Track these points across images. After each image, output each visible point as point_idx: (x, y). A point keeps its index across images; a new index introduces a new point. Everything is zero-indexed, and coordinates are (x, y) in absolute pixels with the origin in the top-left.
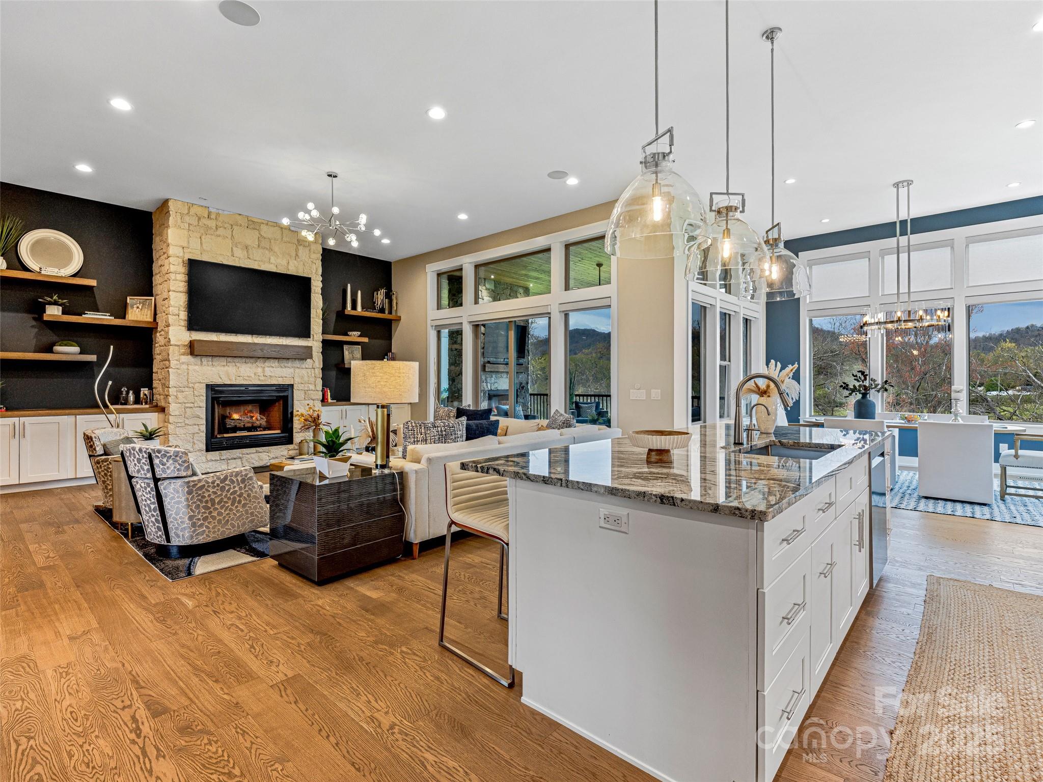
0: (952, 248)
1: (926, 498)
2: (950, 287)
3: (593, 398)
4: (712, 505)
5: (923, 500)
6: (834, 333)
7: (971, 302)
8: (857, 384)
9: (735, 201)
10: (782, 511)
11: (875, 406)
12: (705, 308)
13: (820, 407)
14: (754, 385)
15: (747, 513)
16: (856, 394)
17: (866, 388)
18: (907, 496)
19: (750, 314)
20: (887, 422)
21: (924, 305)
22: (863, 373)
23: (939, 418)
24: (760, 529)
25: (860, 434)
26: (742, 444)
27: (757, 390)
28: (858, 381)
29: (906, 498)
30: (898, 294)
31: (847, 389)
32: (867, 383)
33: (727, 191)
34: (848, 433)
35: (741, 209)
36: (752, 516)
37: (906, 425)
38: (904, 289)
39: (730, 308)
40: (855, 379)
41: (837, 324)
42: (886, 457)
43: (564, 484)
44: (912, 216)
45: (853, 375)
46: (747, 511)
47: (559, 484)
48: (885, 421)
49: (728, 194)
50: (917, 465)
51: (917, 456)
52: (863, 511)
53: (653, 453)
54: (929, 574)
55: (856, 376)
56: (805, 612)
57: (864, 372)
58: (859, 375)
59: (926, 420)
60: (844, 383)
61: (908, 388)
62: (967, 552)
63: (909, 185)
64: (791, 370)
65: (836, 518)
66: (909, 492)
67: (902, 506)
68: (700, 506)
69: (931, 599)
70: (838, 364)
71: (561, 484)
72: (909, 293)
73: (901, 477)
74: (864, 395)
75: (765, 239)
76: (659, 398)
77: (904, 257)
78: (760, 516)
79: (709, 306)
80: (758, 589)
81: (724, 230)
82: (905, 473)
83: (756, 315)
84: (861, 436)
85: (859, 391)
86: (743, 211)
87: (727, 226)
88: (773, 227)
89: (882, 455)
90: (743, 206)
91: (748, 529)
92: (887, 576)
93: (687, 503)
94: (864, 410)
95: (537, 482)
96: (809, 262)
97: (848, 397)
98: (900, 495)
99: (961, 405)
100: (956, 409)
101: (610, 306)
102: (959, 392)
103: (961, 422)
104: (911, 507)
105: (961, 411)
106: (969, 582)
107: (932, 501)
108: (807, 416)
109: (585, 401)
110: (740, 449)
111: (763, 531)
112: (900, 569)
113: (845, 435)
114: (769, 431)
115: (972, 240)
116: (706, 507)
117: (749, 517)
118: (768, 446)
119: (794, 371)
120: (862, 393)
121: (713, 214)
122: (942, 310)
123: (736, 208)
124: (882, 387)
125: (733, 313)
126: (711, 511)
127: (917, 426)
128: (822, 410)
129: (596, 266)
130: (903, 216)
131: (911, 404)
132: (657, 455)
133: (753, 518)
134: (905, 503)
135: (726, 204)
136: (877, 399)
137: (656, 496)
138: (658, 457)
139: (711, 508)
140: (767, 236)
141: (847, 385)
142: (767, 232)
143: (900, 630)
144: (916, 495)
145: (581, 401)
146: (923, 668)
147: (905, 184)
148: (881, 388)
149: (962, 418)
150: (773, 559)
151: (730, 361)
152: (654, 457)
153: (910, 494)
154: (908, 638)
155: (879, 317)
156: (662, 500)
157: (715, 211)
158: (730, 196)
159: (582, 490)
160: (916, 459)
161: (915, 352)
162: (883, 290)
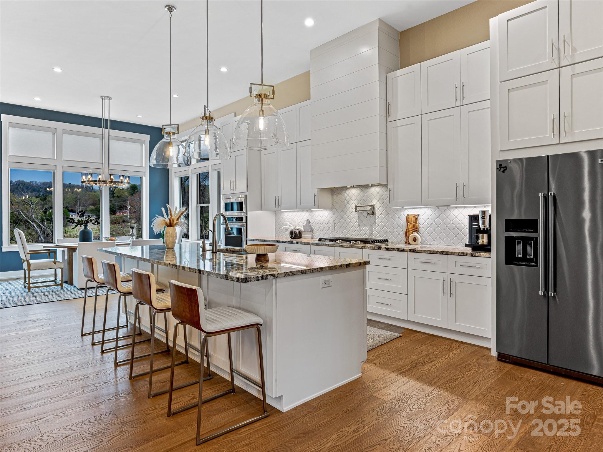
43: (311, 272)
47: (309, 272)
71: (310, 271)
95: (298, 274)
96: (10, 124)
137: (345, 265)
156: (346, 266)
159: (319, 271)
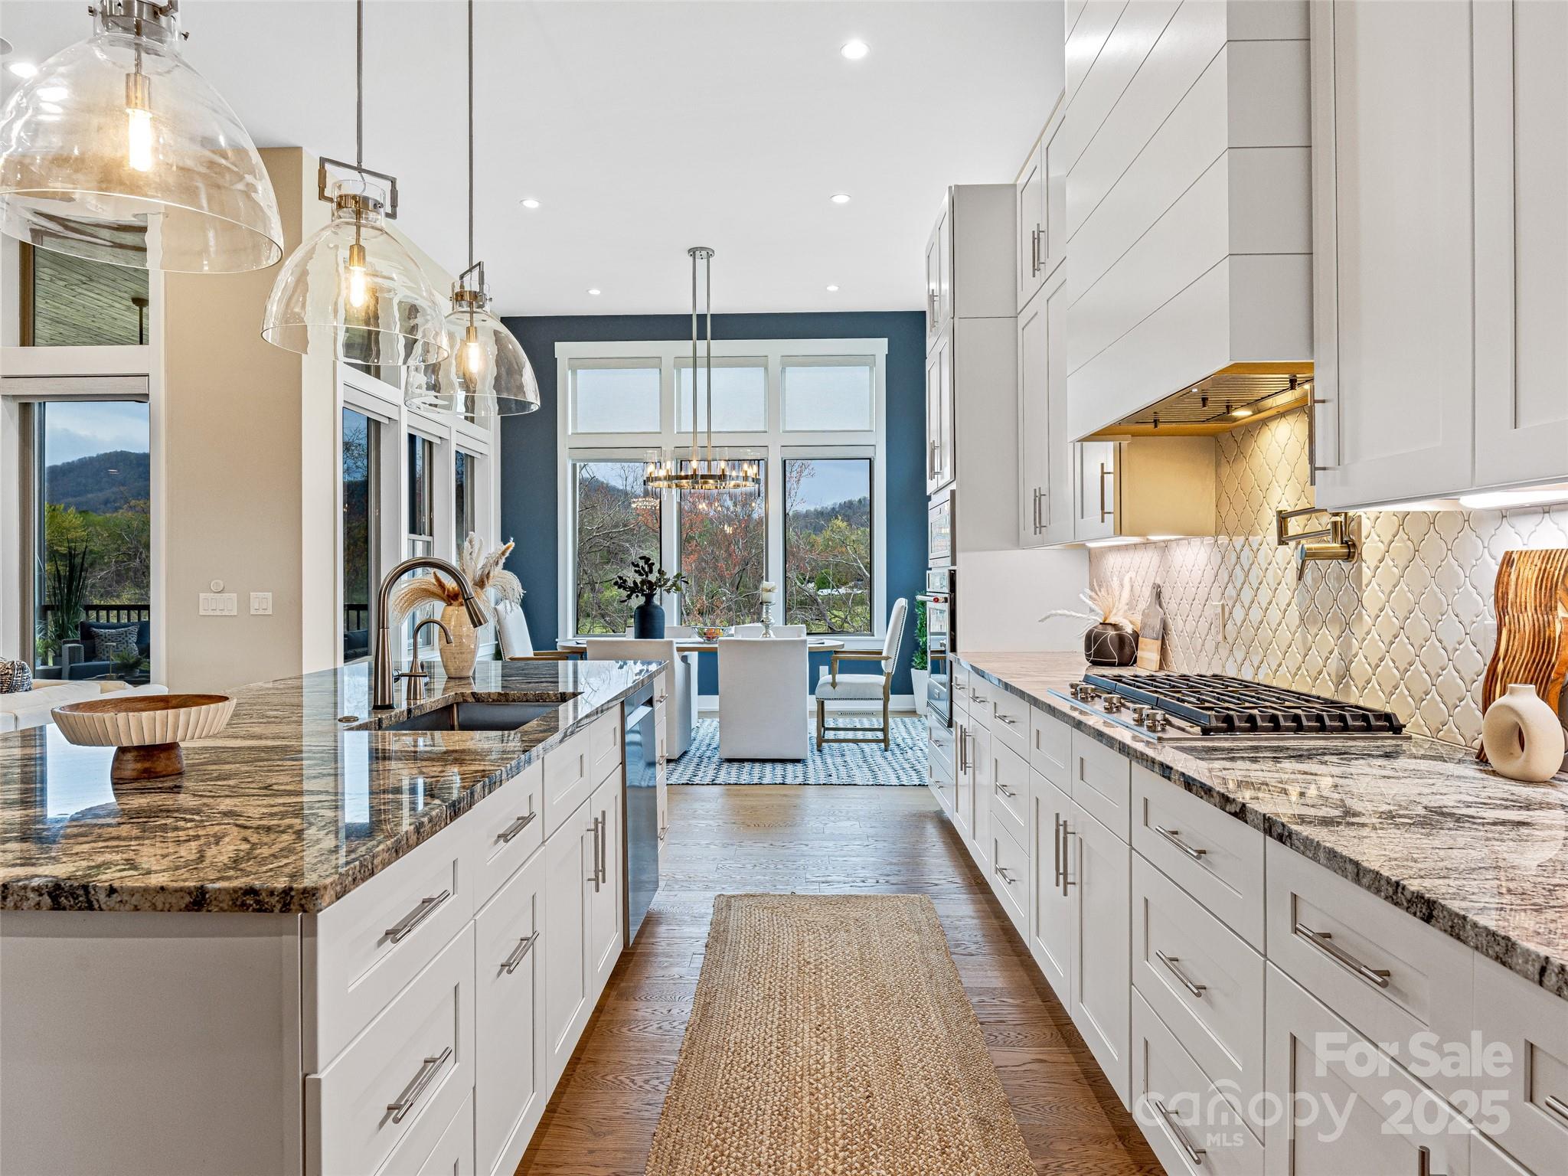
0: (766, 369)
1: (730, 761)
2: (763, 430)
3: (124, 614)
4: (189, 892)
5: (726, 765)
6: (626, 494)
7: (789, 454)
8: (639, 579)
9: (377, 190)
10: (372, 874)
11: (663, 616)
12: (378, 424)
13: (607, 619)
14: (434, 581)
15: (274, 900)
16: (637, 596)
17: (652, 586)
18: (706, 760)
19: (471, 446)
20: (678, 641)
21: (728, 454)
22: (647, 560)
23: (748, 631)
24: (310, 931)
25: (643, 664)
26: (390, 707)
27: (438, 590)
28: (641, 574)
29: (703, 765)
30: (695, 432)
31: (625, 589)
32: (653, 578)
33: (359, 162)
34: (625, 664)
35: (389, 210)
36: (285, 905)
37: (705, 646)
38: (702, 426)
39: (427, 429)
40: (636, 571)
41: (630, 479)
42: (657, 706)
44: (713, 311)
45: (633, 563)
46: (272, 893)
48: (675, 640)
49: (359, 169)
50: (717, 708)
51: (717, 693)
52: (604, 813)
53: (129, 756)
54: (719, 893)
55: (637, 566)
56: (457, 1064)
57: (649, 559)
58: (642, 563)
59: (732, 635)
60: (620, 578)
61: (725, 584)
62: (770, 842)
63: (709, 256)
64: (503, 553)
65: (543, 842)
66: (708, 753)
67: (697, 780)
68: (159, 900)
69: (718, 937)
70: (632, 545)
72: (709, 432)
73: (702, 731)
74: (649, 598)
75: (457, 289)
76: (269, 612)
77: (702, 372)
78: (303, 902)
79: (386, 421)
80: (305, 1076)
81: (352, 247)
82: (708, 721)
83: (481, 448)
84: (645, 667)
85: (642, 590)
86: (392, 215)
87: (358, 239)
88: (470, 270)
89: (650, 702)
90: (394, 205)
91: (281, 934)
92: (660, 913)
93: (125, 898)
94: (648, 623)
96: (572, 361)
97: (625, 601)
98: (696, 760)
99: (775, 612)
100: (767, 618)
101: (147, 396)
102: (770, 591)
103: (773, 637)
104: (707, 780)
105: (773, 621)
106: (767, 895)
107: (736, 765)
108: (570, 636)
109: (114, 620)
110: (380, 720)
111: (314, 933)
112: (680, 894)
113: (621, 667)
114: (464, 674)
115: (788, 361)
116: (174, 901)
117: (279, 906)
118: (451, 706)
119: (507, 554)
120: (645, 595)
121: (329, 207)
122: (751, 461)
123: (377, 205)
124: (674, 584)
125: (438, 441)
126: (188, 908)
127: (716, 646)
128: (609, 624)
129: (131, 304)
130: (701, 309)
131: (729, 609)
132: (136, 761)
133: (286, 908)
134: (700, 774)
135: (357, 192)
136: (669, 604)
138: (139, 766)
139: (188, 899)
140: (462, 286)
141: (625, 581)
142: (462, 277)
143: (665, 1012)
144: (715, 759)
145: (103, 621)
146: (689, 1076)
147: (704, 253)
148: (672, 586)
149: (776, 630)
150: (350, 990)
151: (431, 534)
152: (131, 767)
153: (709, 757)
154: (675, 1024)
155: (668, 467)
156: (53, 898)
157: (331, 200)
158: (363, 174)
160: (717, 697)
161: (728, 530)
162: (679, 424)
